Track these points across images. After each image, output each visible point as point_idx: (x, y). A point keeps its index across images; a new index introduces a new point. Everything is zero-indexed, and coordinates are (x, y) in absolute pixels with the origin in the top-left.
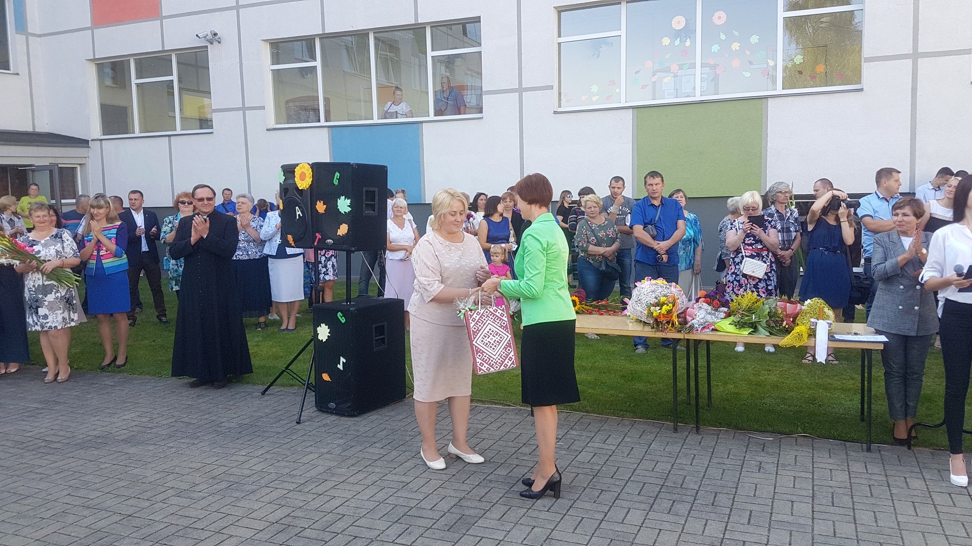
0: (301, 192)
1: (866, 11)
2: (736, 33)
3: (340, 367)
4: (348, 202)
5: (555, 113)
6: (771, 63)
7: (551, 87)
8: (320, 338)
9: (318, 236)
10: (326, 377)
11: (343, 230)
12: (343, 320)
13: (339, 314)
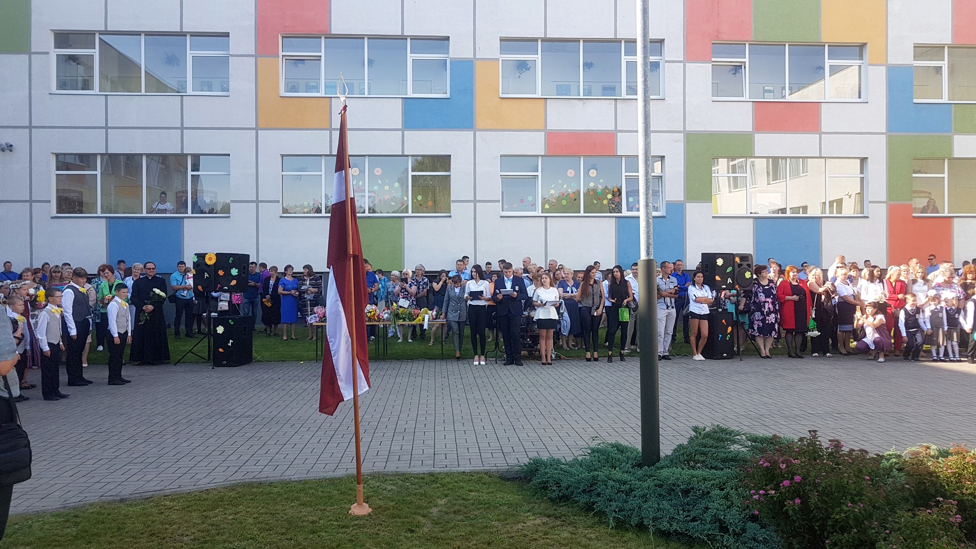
0: (209, 266)
1: (452, 176)
2: (387, 181)
3: (230, 344)
4: (237, 270)
5: (281, 217)
6: (406, 199)
7: (278, 202)
8: (218, 332)
9: (219, 286)
10: (221, 350)
11: (234, 282)
12: (232, 323)
13: (230, 321)
